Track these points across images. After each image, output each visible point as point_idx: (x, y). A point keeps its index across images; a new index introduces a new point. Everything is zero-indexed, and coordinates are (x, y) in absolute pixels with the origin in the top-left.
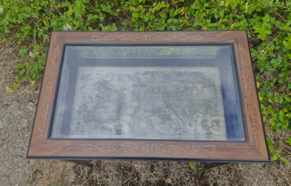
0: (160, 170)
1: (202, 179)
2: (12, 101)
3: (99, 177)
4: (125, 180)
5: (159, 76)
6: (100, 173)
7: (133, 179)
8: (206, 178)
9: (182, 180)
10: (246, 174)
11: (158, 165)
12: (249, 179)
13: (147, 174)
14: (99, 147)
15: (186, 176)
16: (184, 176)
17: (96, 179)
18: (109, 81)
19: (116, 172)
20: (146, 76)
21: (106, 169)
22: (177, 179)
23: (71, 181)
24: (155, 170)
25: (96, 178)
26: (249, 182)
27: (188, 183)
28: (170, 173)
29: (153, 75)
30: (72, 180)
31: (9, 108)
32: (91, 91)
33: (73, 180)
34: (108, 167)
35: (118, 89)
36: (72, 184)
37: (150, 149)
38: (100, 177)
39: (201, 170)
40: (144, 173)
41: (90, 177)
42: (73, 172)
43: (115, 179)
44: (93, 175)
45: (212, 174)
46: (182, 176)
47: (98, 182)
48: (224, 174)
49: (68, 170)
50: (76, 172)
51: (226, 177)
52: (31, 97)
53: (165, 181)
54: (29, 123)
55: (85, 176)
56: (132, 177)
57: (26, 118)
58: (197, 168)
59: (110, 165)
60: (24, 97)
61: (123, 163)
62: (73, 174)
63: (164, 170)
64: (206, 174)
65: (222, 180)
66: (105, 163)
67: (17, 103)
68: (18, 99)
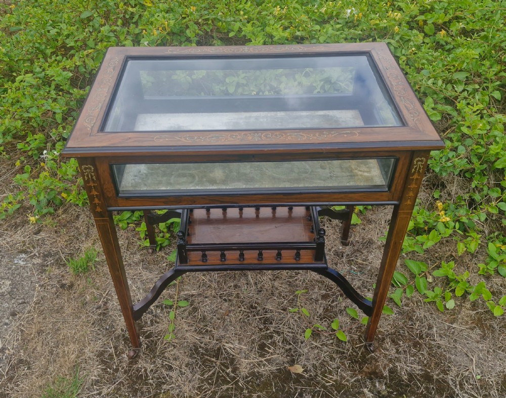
0: (278, 352)
1: (366, 363)
3: (152, 370)
4: (206, 372)
6: (154, 363)
7: (223, 371)
8: (373, 362)
9: (325, 366)
10: (451, 351)
11: (274, 344)
12: (458, 359)
13: (252, 361)
14: (181, 138)
15: (332, 359)
16: (328, 359)
17: (147, 374)
19: (187, 359)
20: (247, 120)
21: (166, 355)
22: (314, 366)
23: (92, 379)
24: (269, 353)
25: (146, 370)
26: (460, 365)
27: (338, 371)
28: (300, 356)
29: (257, 119)
30: (94, 378)
33: (95, 376)
34: (172, 350)
36: (92, 385)
37: (261, 137)
38: (155, 369)
39: (360, 348)
40: (245, 358)
41: (133, 370)
42: (97, 363)
43: (185, 372)
44: (140, 366)
45: (384, 354)
46: (323, 360)
47: (149, 379)
48: (408, 354)
49: (86, 360)
50: (103, 362)
51: (413, 358)
52: (24, 245)
53: (289, 370)
54: (14, 285)
55: (123, 368)
56: (222, 367)
57: (8, 278)
58: (353, 344)
59: (175, 348)
60: (10, 246)
61: (202, 343)
62: (98, 366)
63: (287, 351)
64: (373, 354)
65: (405, 363)
66: (165, 344)
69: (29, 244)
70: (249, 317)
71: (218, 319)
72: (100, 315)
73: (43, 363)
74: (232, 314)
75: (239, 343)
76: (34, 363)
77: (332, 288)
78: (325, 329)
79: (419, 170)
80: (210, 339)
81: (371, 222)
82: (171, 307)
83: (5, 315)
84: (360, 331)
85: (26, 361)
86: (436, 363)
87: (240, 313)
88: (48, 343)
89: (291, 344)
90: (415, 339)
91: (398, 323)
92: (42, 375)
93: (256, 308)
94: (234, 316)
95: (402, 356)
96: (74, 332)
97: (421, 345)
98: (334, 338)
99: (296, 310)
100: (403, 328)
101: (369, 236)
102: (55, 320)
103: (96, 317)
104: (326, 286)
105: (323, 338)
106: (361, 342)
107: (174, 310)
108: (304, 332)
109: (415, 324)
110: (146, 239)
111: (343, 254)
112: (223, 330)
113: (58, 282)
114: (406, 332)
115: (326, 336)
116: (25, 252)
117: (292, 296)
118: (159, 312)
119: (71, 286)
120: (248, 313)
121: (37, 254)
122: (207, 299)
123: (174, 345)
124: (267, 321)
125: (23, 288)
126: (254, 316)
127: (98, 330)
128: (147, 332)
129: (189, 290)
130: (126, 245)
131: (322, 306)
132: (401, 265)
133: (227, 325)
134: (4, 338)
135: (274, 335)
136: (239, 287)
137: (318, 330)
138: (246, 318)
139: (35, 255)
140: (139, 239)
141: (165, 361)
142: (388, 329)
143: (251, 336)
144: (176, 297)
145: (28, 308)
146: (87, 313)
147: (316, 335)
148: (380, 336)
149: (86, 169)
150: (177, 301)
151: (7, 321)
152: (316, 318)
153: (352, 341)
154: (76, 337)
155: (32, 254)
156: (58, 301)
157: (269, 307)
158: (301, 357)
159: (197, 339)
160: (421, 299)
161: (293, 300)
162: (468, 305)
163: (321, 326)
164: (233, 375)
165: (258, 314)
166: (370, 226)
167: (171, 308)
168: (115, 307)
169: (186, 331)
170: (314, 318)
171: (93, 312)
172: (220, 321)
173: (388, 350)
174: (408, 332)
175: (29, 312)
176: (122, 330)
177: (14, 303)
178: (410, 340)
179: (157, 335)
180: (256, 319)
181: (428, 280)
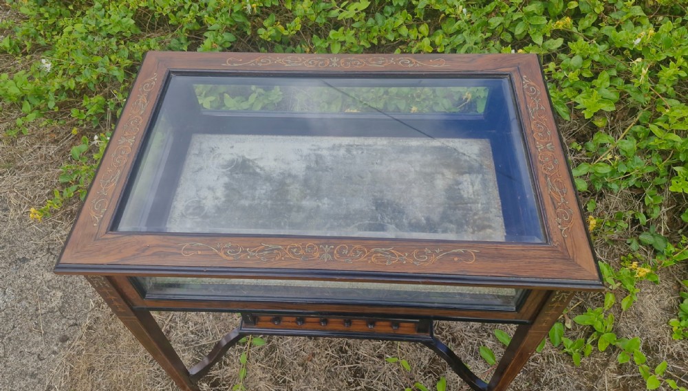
2: (35, 252)
5: (362, 152)
14: (219, 249)
18: (255, 159)
20: (335, 153)
29: (348, 151)
31: (26, 266)
32: (216, 178)
35: (275, 175)
37: (332, 254)
54: (66, 299)
57: (60, 288)
67: (48, 255)
68: (49, 249)
70: (336, 364)
71: (300, 365)
74: (316, 359)
78: (429, 389)
83: (54, 340)
87: (326, 358)
88: (99, 385)
91: (521, 387)
93: (346, 352)
94: (318, 362)
96: (128, 372)
112: (304, 382)
120: (336, 358)
124: (358, 373)
125: (76, 303)
126: (343, 363)
127: (158, 369)
128: (214, 377)
131: (428, 354)
133: (309, 374)
134: (51, 372)
138: (333, 366)
145: (80, 333)
150: (252, 339)
151: (56, 348)
152: (418, 372)
157: (363, 351)
160: (554, 352)
161: (393, 344)
162: (612, 366)
163: (424, 384)
165: (348, 362)
168: (179, 338)
169: (260, 379)
170: (416, 373)
172: (301, 368)
175: (81, 338)
177: (64, 324)
179: (224, 383)
180: (345, 368)
181: (566, 324)
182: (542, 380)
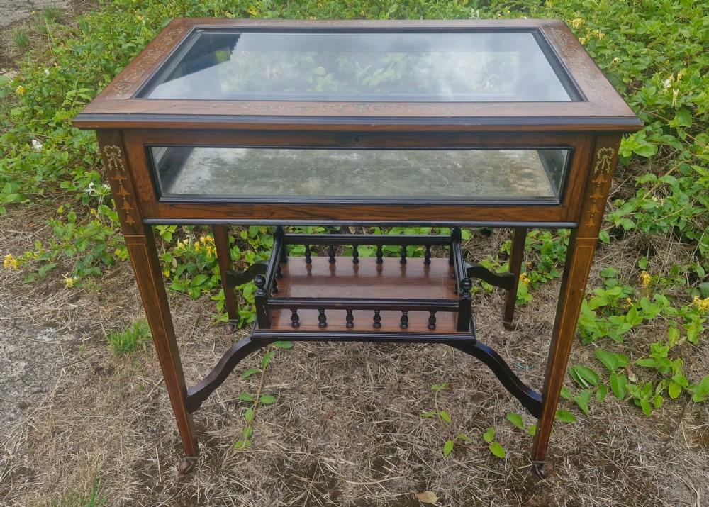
0: (401, 472)
1: (533, 492)
3: (211, 491)
4: (292, 496)
6: (217, 480)
7: (318, 496)
8: (545, 492)
9: (471, 495)
10: (663, 480)
11: (396, 460)
12: (673, 492)
13: (362, 483)
15: (482, 484)
16: (475, 484)
17: (203, 496)
19: (265, 478)
21: (235, 470)
22: (454, 494)
23: (122, 500)
24: (388, 472)
25: (202, 491)
26: (678, 501)
27: (490, 503)
28: (434, 478)
30: (124, 498)
33: (127, 496)
34: (245, 464)
38: (216, 489)
39: (525, 470)
40: (353, 480)
41: (184, 489)
42: (132, 478)
43: (261, 495)
44: (194, 485)
45: (562, 481)
46: (469, 486)
47: (206, 504)
48: (597, 481)
49: (116, 472)
50: (141, 476)
51: (605, 489)
52: (53, 316)
53: (417, 499)
54: (30, 368)
55: (168, 487)
56: (317, 491)
57: (24, 358)
58: (515, 465)
59: (249, 461)
60: (35, 318)
61: (289, 455)
62: (133, 481)
63: (415, 471)
64: (544, 481)
65: (593, 495)
66: (235, 456)
67: (12, 331)
68: (15, 324)
69: (60, 315)
70: (362, 421)
71: (317, 423)
72: (146, 411)
73: (53, 473)
74: (337, 417)
75: (345, 458)
76: (40, 473)
77: (487, 387)
78: (475, 442)
79: (604, 168)
80: (302, 450)
81: (547, 300)
82: (250, 404)
83: (11, 408)
84: (526, 447)
85: (30, 469)
86: (640, 497)
87: (350, 415)
88: (66, 447)
89: (422, 462)
90: (608, 462)
91: (584, 439)
92: (48, 490)
93: (374, 409)
94: (340, 420)
95: (588, 485)
96: (104, 432)
97: (617, 471)
98: (487, 456)
99: (432, 414)
100: (590, 445)
101: (544, 318)
102: (79, 415)
103: (139, 414)
104: (478, 383)
105: (470, 454)
106: (527, 463)
107: (254, 408)
108: (443, 445)
109: (609, 440)
110: (224, 312)
111: (504, 341)
112: (323, 438)
113: (93, 364)
114: (596, 451)
115: (474, 453)
116: (54, 325)
117: (427, 396)
118: (232, 410)
119: (111, 371)
120: (361, 416)
121: (69, 328)
122: (303, 396)
123: (248, 458)
124: (388, 428)
125: (43, 372)
126: (371, 420)
127: (141, 432)
128: (211, 437)
129: (278, 383)
130: (195, 320)
131: (471, 410)
132: (589, 358)
133: (329, 431)
134: (5, 437)
135: (398, 448)
136: (352, 381)
137: (464, 444)
138: (359, 423)
139: (67, 329)
140: (216, 312)
141: (232, 478)
142: (569, 446)
143: (363, 448)
144: (258, 391)
145: (44, 399)
146: (127, 408)
147: (460, 450)
148: (556, 455)
149: (109, 151)
150: (260, 396)
151: (13, 415)
152: (461, 426)
153: (514, 461)
154: (106, 440)
155: (63, 328)
156: (88, 390)
157: (393, 408)
158: (436, 481)
159: (283, 450)
160: (619, 406)
161: (429, 400)
162: (689, 418)
163: (469, 438)
164: (331, 502)
165: (376, 418)
166: (546, 305)
167: (249, 406)
169: (269, 438)
170: (458, 427)
171: (137, 407)
172: (319, 426)
173: (567, 476)
174: (598, 451)
175: (45, 404)
176: (175, 433)
177: (26, 392)
178: (601, 463)
179: (224, 442)
180: (372, 425)
181: (629, 378)
182: (608, 432)
